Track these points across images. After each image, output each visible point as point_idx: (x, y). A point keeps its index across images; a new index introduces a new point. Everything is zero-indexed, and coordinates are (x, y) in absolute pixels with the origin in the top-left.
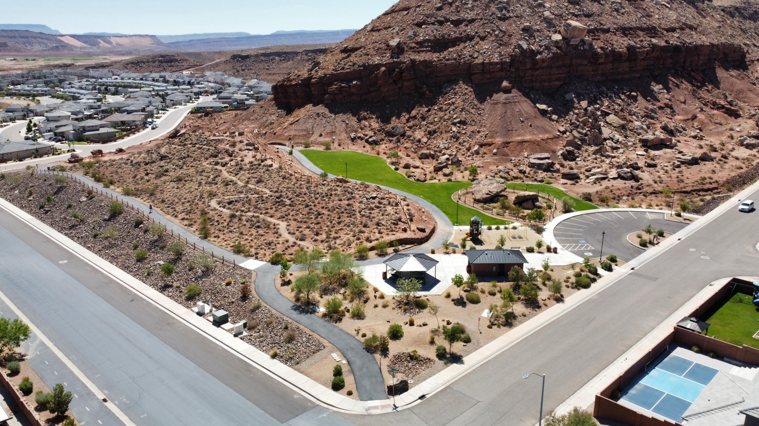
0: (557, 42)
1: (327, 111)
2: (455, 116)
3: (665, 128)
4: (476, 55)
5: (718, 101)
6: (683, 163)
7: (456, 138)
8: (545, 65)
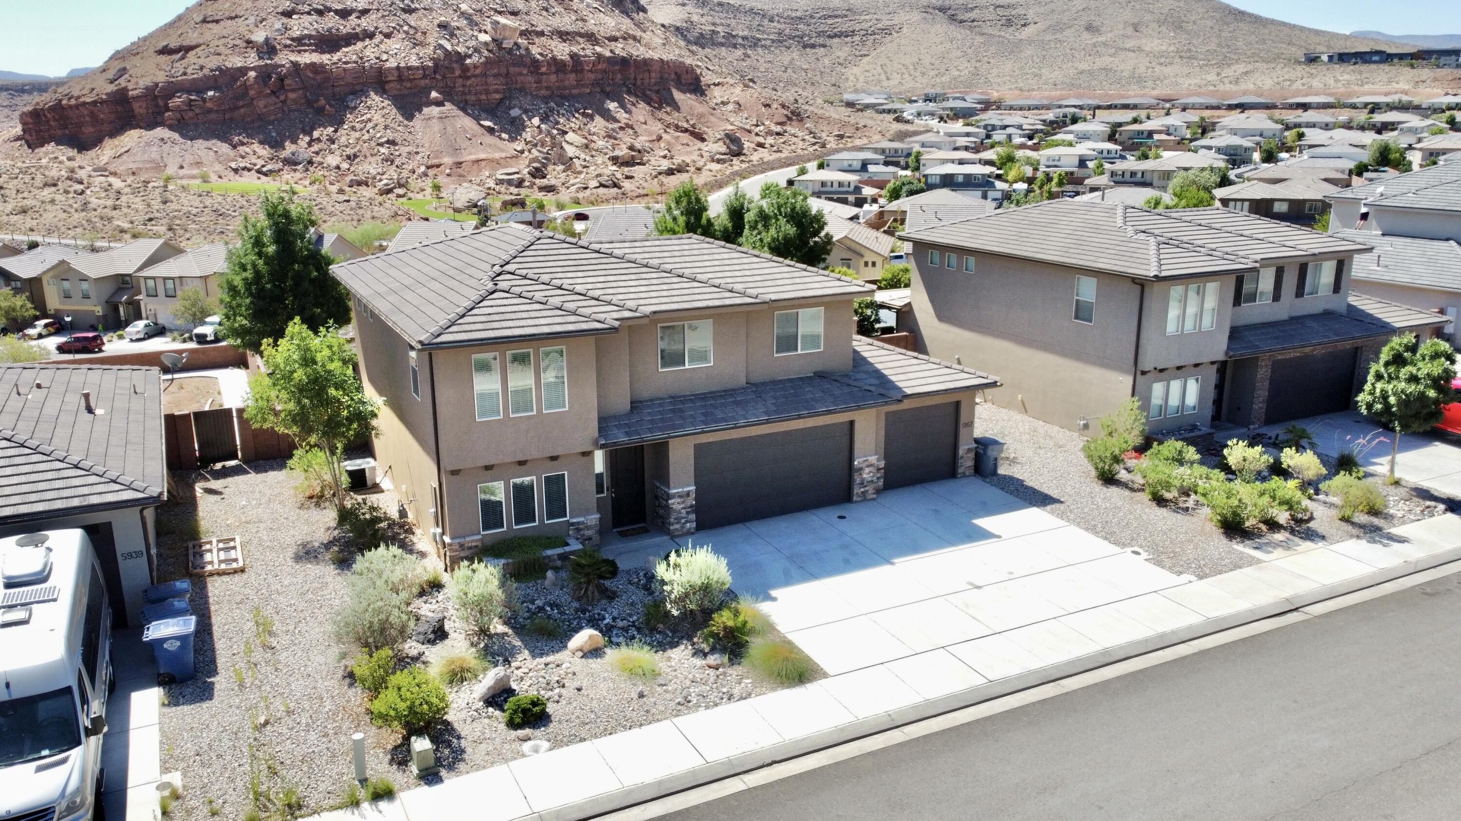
0: (486, 44)
1: (176, 136)
2: (378, 135)
3: (631, 148)
4: (384, 57)
5: (680, 124)
7: (389, 160)
8: (478, 71)
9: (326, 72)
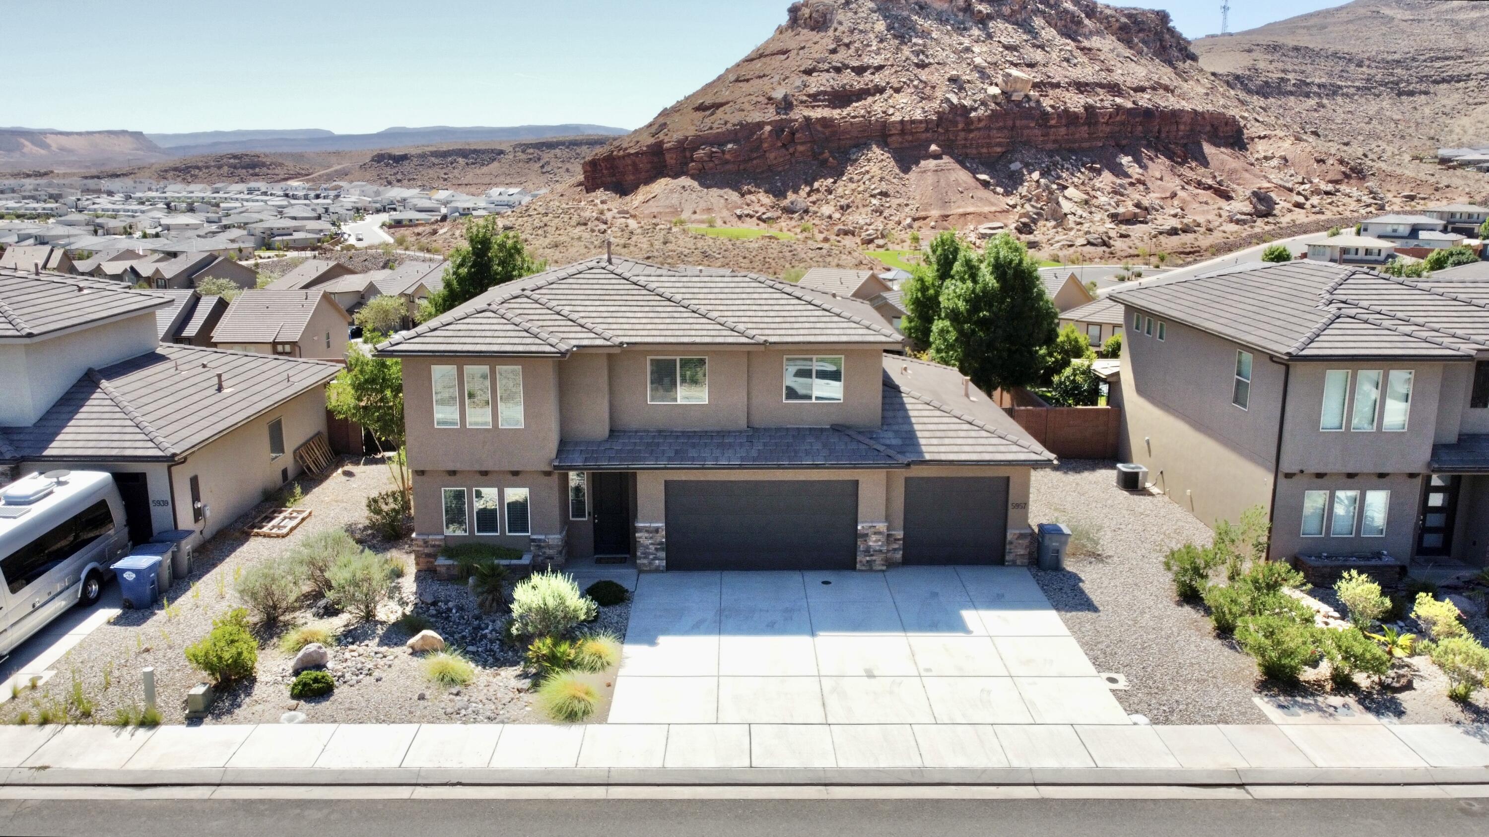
0: (994, 97)
2: (873, 187)
3: (1138, 205)
4: (891, 111)
5: (1204, 180)
6: (1161, 233)
7: (879, 212)
8: (982, 125)
9: (835, 126)
